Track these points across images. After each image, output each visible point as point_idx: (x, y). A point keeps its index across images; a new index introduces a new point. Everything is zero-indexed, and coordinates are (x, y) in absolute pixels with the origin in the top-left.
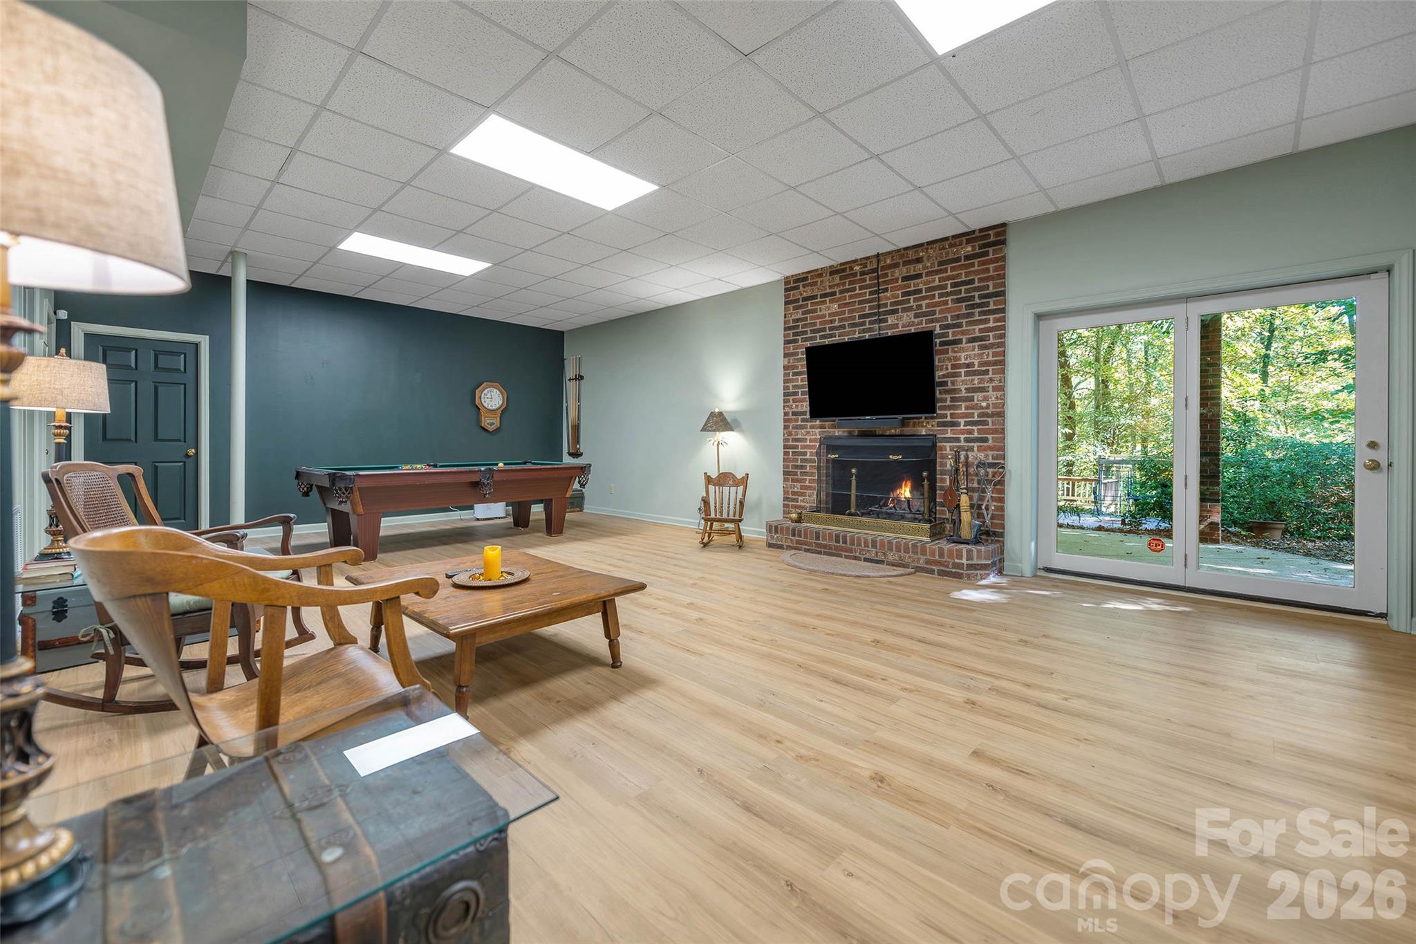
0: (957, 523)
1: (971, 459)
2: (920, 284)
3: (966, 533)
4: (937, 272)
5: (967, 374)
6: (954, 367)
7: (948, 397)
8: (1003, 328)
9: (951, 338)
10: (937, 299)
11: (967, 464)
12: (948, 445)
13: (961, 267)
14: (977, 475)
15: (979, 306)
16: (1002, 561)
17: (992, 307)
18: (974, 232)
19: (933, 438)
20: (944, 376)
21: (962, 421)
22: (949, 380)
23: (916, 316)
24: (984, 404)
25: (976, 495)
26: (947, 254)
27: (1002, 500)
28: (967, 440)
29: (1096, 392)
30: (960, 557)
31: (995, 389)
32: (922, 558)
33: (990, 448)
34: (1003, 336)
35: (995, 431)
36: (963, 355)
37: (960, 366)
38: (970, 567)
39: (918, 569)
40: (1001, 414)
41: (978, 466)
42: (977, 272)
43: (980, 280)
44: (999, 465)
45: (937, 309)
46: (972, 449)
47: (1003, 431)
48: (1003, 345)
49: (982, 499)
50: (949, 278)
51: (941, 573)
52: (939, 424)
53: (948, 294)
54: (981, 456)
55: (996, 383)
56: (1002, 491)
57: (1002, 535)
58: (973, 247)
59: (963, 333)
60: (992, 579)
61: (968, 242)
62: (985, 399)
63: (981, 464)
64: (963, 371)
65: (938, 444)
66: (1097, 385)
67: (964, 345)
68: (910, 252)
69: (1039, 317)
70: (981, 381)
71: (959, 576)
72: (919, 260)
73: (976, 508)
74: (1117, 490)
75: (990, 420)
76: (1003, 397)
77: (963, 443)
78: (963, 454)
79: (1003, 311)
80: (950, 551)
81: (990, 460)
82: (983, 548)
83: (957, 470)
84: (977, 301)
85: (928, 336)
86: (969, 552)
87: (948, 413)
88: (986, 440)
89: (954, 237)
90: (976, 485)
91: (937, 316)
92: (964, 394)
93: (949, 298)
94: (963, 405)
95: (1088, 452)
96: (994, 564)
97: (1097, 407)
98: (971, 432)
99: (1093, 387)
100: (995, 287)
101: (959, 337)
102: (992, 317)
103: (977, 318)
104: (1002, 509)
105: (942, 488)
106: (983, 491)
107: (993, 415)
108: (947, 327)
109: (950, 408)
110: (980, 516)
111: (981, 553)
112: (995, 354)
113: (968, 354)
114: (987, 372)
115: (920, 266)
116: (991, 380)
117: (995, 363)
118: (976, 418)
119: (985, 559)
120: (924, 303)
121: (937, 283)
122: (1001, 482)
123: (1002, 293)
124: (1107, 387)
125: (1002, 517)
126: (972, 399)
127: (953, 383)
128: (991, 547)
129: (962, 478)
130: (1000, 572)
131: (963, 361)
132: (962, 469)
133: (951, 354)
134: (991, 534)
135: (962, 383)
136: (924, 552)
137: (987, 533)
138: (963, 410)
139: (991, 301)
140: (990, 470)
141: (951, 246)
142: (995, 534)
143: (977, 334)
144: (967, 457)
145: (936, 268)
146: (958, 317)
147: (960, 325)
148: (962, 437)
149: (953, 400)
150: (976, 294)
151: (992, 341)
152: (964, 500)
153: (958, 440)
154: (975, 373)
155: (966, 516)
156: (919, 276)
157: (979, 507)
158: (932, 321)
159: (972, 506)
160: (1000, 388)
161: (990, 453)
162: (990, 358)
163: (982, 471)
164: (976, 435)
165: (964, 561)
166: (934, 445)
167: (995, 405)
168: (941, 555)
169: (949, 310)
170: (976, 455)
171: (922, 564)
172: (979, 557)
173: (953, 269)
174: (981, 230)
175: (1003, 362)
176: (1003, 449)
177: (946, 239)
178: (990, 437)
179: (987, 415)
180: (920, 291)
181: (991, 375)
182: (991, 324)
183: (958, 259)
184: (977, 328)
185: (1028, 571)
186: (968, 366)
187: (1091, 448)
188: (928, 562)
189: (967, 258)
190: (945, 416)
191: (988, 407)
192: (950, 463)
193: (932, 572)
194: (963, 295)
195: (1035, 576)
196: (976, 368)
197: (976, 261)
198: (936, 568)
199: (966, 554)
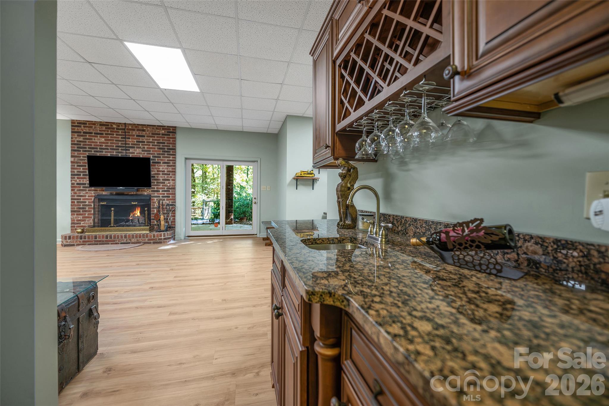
0: (159, 225)
1: (164, 203)
2: (145, 139)
3: (162, 228)
4: (151, 137)
5: (163, 174)
6: (158, 171)
7: (156, 181)
8: (175, 160)
9: (156, 161)
10: (151, 146)
11: (163, 205)
12: (155, 199)
13: (160, 137)
14: (166, 208)
15: (167, 152)
16: (175, 236)
17: (171, 153)
18: (165, 126)
19: (150, 196)
20: (154, 174)
21: (161, 190)
22: (156, 176)
23: (143, 151)
24: (169, 185)
25: (166, 215)
26: (155, 131)
27: (174, 216)
28: (162, 197)
29: (202, 176)
30: (161, 236)
31: (173, 180)
32: (147, 239)
33: (171, 199)
34: (175, 163)
35: (172, 194)
36: (161, 167)
37: (160, 171)
38: (165, 239)
39: (145, 243)
40: (174, 188)
41: (167, 205)
42: (166, 140)
43: (167, 143)
44: (174, 205)
45: (151, 150)
46: (164, 200)
47: (175, 194)
48: (175, 166)
49: (168, 216)
50: (156, 140)
51: (154, 243)
52: (152, 191)
53: (155, 145)
54: (168, 202)
55: (173, 178)
56: (175, 213)
57: (175, 227)
58: (165, 131)
59: (161, 160)
60: (172, 242)
61: (163, 129)
62: (169, 183)
63: (168, 205)
64: (161, 173)
65: (152, 198)
66: (203, 173)
67: (161, 164)
68: (140, 127)
69: (186, 159)
70: (168, 177)
71: (161, 243)
72: (144, 130)
73: (166, 220)
74: (209, 211)
75: (171, 190)
76: (175, 183)
77: (161, 198)
78: (161, 202)
79: (175, 155)
80: (157, 235)
81: (171, 203)
82: (169, 232)
83: (159, 207)
84: (166, 150)
85: (148, 160)
86: (164, 234)
87: (156, 187)
88: (169, 197)
89: (158, 126)
90: (166, 212)
91: (151, 152)
92: (161, 181)
93: (156, 147)
94: (161, 185)
95: (200, 198)
96: (172, 237)
97: (203, 181)
98: (164, 194)
99: (201, 174)
100: (172, 146)
101: (160, 161)
102: (171, 156)
103: (166, 156)
104: (174, 219)
105: (153, 214)
106: (169, 214)
107: (171, 189)
108: (155, 157)
109: (156, 185)
110: (167, 222)
111: (168, 234)
112: (172, 169)
113: (163, 167)
114: (169, 174)
115: (144, 133)
116: (171, 177)
117: (172, 172)
118: (166, 189)
119: (170, 236)
120: (146, 147)
121: (151, 140)
122: (174, 211)
123: (175, 149)
124: (206, 174)
125: (175, 222)
126: (164, 183)
127: (157, 177)
128: (171, 232)
129: (161, 209)
130: (174, 239)
131: (161, 170)
132: (161, 207)
133: (156, 167)
134: (171, 227)
135: (161, 177)
136: (147, 237)
137: (170, 227)
138: (161, 187)
139: (171, 151)
140: (171, 207)
141: (156, 129)
142: (173, 227)
143: (166, 161)
144: (162, 203)
145: (151, 135)
146: (159, 154)
147: (160, 157)
148: (161, 196)
149: (157, 183)
150: (166, 148)
151: (171, 164)
152: (162, 217)
153: (159, 197)
154: (165, 174)
155: (163, 223)
156: (144, 136)
157: (167, 219)
158: (149, 154)
159: (165, 219)
160: (174, 180)
161: (171, 201)
162: (171, 170)
163: (168, 207)
164: (166, 195)
165: (163, 237)
166: (150, 199)
167: (172, 185)
168: (154, 236)
169: (156, 151)
170: (166, 202)
171: (146, 241)
172: (167, 235)
173: (157, 137)
174: (168, 127)
175: (175, 172)
176: (175, 200)
177: (155, 126)
178: (171, 196)
179: (170, 189)
180: (144, 142)
181: (171, 175)
182: (171, 159)
183: (159, 134)
184: (166, 159)
185: (183, 238)
186: (163, 171)
187: (201, 196)
188: (149, 240)
189: (163, 134)
190: (154, 188)
191: (170, 186)
192: (156, 205)
193: (150, 243)
194: (161, 147)
195: (185, 239)
196: (166, 172)
197: (166, 136)
198: (152, 241)
199: (163, 235)
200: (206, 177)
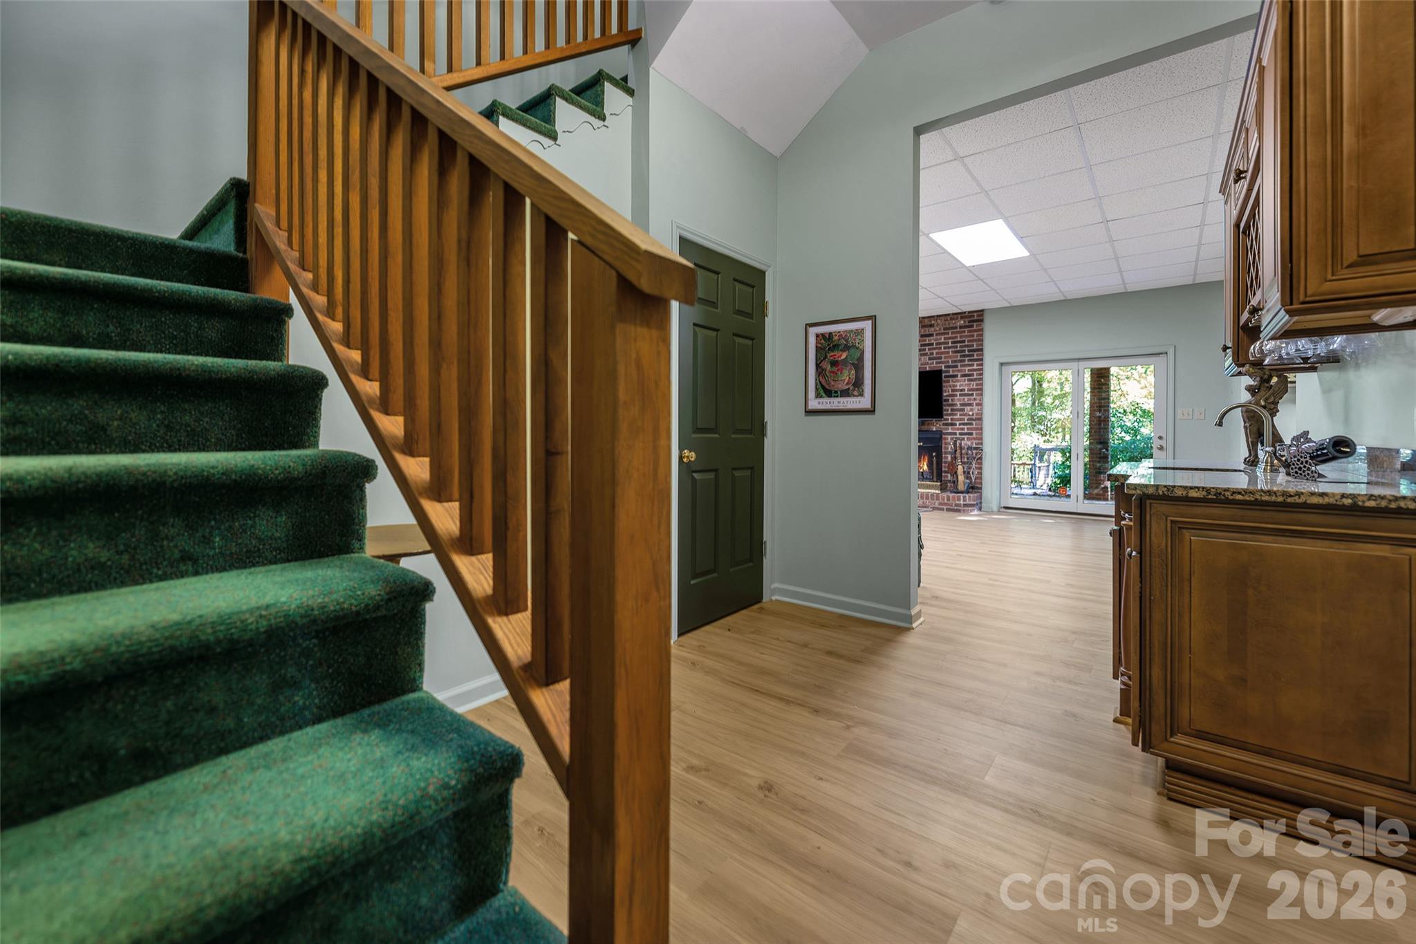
0: (955, 482)
1: (963, 445)
2: (933, 340)
3: (961, 487)
4: (942, 334)
5: (961, 395)
6: (953, 391)
7: (950, 408)
8: (982, 369)
9: (951, 373)
10: (943, 350)
11: (961, 448)
12: (949, 437)
13: (957, 332)
14: (967, 454)
15: (968, 356)
16: (981, 503)
17: (975, 357)
18: (965, 313)
19: (940, 433)
20: (947, 396)
21: (958, 423)
22: (950, 398)
23: (930, 359)
24: (971, 413)
25: (966, 466)
26: (949, 324)
27: (981, 468)
28: (960, 434)
30: (959, 500)
31: (977, 405)
32: (937, 502)
33: (974, 439)
34: (982, 374)
35: (977, 429)
36: (958, 384)
37: (957, 390)
38: (965, 505)
39: (934, 509)
40: (981, 419)
41: (968, 449)
42: (967, 336)
43: (968, 341)
44: (979, 449)
45: (943, 356)
46: (963, 439)
47: (981, 429)
48: (981, 379)
49: (970, 468)
50: (950, 338)
51: (948, 510)
52: (944, 424)
53: (949, 348)
54: (969, 443)
55: (978, 401)
56: (981, 464)
57: (981, 488)
58: (965, 322)
59: (958, 371)
60: (976, 512)
61: (962, 318)
62: (971, 410)
63: (970, 448)
64: (958, 393)
65: (943, 436)
67: (959, 378)
68: (926, 320)
69: (1002, 364)
70: (969, 400)
71: (958, 511)
72: (931, 326)
73: (967, 474)
74: (1047, 471)
75: (974, 423)
76: (981, 409)
77: (958, 436)
78: (958, 442)
79: (982, 360)
80: (953, 497)
81: (974, 446)
82: (971, 495)
83: (956, 451)
84: (967, 353)
85: (940, 372)
86: (964, 497)
87: (949, 418)
88: (972, 434)
89: (953, 314)
90: (966, 460)
91: (943, 360)
92: (959, 407)
93: (950, 350)
94: (958, 413)
95: (1026, 441)
96: (977, 504)
98: (963, 429)
100: (977, 345)
101: (956, 373)
102: (975, 363)
103: (967, 363)
104: (981, 473)
105: (945, 462)
106: (971, 463)
107: (976, 419)
108: (949, 367)
109: (950, 415)
110: (968, 477)
111: (970, 498)
112: (977, 385)
113: (961, 384)
114: (972, 395)
115: (933, 329)
116: (975, 399)
117: (977, 390)
118: (966, 421)
119: (974, 501)
120: (935, 352)
121: (943, 340)
122: (981, 458)
123: (981, 350)
125: (981, 478)
126: (963, 410)
127: (952, 400)
128: (976, 495)
129: (958, 455)
130: (980, 509)
131: (958, 388)
132: (958, 451)
133: (951, 383)
134: (974, 488)
135: (958, 401)
136: (938, 499)
138: (958, 416)
139: (975, 354)
140: (974, 452)
141: (951, 319)
142: (977, 488)
143: (967, 372)
144: (960, 444)
145: (942, 331)
146: (955, 361)
147: (957, 366)
148: (958, 432)
149: (952, 410)
150: (966, 349)
151: (975, 377)
152: (960, 467)
153: (955, 434)
154: (965, 395)
155: (961, 478)
156: (932, 335)
157: (969, 473)
158: (940, 363)
159: (964, 472)
160: (980, 404)
161: (974, 442)
162: (975, 387)
163: (970, 452)
164: (966, 431)
165: (962, 502)
166: (941, 438)
167: (977, 414)
168: (948, 499)
169: (950, 357)
170: (966, 443)
171: (937, 505)
172: (969, 500)
173: (952, 333)
174: (969, 312)
175: (981, 389)
176: (981, 439)
177: (949, 315)
178: (974, 432)
179: (972, 419)
180: (932, 344)
181: (975, 396)
182: (975, 367)
183: (956, 328)
184: (967, 369)
185: (995, 509)
186: (961, 390)
187: (1028, 438)
188: (940, 504)
189: (961, 327)
190: (948, 420)
191: (973, 415)
192: (950, 448)
193: (943, 509)
194: (958, 349)
195: (999, 511)
196: (966, 392)
197: (966, 330)
198: (945, 507)
199: (962, 499)
200: (1041, 393)
